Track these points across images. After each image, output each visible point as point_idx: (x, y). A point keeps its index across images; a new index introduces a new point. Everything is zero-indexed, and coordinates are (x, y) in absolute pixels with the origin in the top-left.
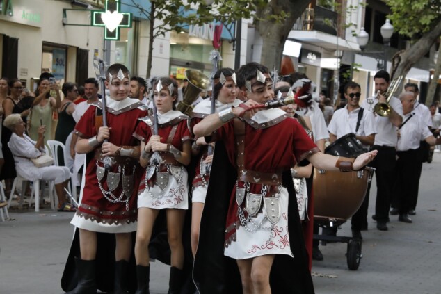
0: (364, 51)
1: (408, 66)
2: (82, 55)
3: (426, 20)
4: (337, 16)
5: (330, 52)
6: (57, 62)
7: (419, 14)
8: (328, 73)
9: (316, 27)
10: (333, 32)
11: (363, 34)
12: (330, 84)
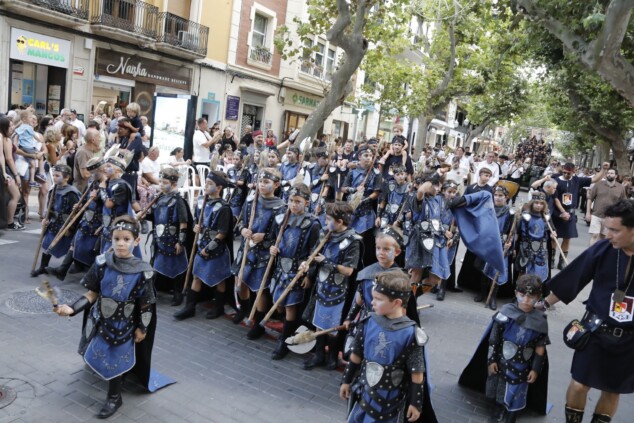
0: (456, 129)
1: (473, 137)
2: (346, 125)
3: (482, 119)
4: (445, 114)
5: (441, 127)
6: (337, 127)
7: (479, 116)
8: (439, 136)
9: (437, 118)
10: (444, 120)
11: (457, 122)
12: (439, 140)
